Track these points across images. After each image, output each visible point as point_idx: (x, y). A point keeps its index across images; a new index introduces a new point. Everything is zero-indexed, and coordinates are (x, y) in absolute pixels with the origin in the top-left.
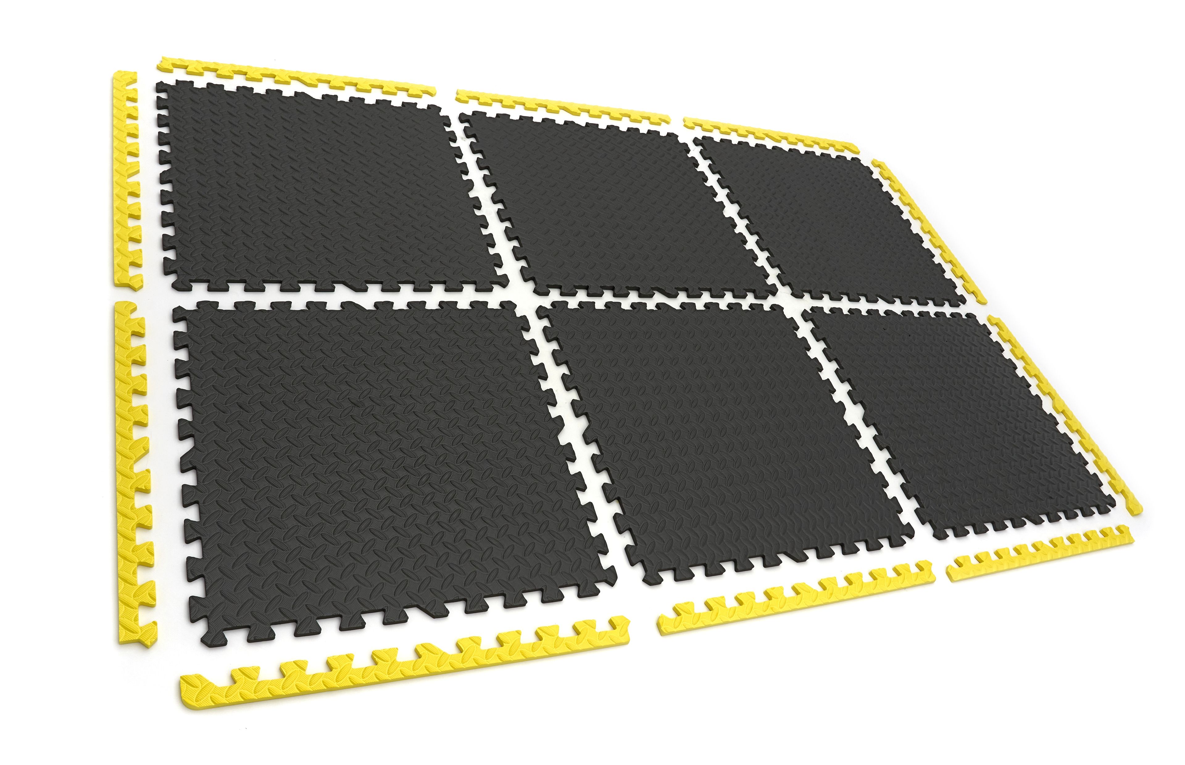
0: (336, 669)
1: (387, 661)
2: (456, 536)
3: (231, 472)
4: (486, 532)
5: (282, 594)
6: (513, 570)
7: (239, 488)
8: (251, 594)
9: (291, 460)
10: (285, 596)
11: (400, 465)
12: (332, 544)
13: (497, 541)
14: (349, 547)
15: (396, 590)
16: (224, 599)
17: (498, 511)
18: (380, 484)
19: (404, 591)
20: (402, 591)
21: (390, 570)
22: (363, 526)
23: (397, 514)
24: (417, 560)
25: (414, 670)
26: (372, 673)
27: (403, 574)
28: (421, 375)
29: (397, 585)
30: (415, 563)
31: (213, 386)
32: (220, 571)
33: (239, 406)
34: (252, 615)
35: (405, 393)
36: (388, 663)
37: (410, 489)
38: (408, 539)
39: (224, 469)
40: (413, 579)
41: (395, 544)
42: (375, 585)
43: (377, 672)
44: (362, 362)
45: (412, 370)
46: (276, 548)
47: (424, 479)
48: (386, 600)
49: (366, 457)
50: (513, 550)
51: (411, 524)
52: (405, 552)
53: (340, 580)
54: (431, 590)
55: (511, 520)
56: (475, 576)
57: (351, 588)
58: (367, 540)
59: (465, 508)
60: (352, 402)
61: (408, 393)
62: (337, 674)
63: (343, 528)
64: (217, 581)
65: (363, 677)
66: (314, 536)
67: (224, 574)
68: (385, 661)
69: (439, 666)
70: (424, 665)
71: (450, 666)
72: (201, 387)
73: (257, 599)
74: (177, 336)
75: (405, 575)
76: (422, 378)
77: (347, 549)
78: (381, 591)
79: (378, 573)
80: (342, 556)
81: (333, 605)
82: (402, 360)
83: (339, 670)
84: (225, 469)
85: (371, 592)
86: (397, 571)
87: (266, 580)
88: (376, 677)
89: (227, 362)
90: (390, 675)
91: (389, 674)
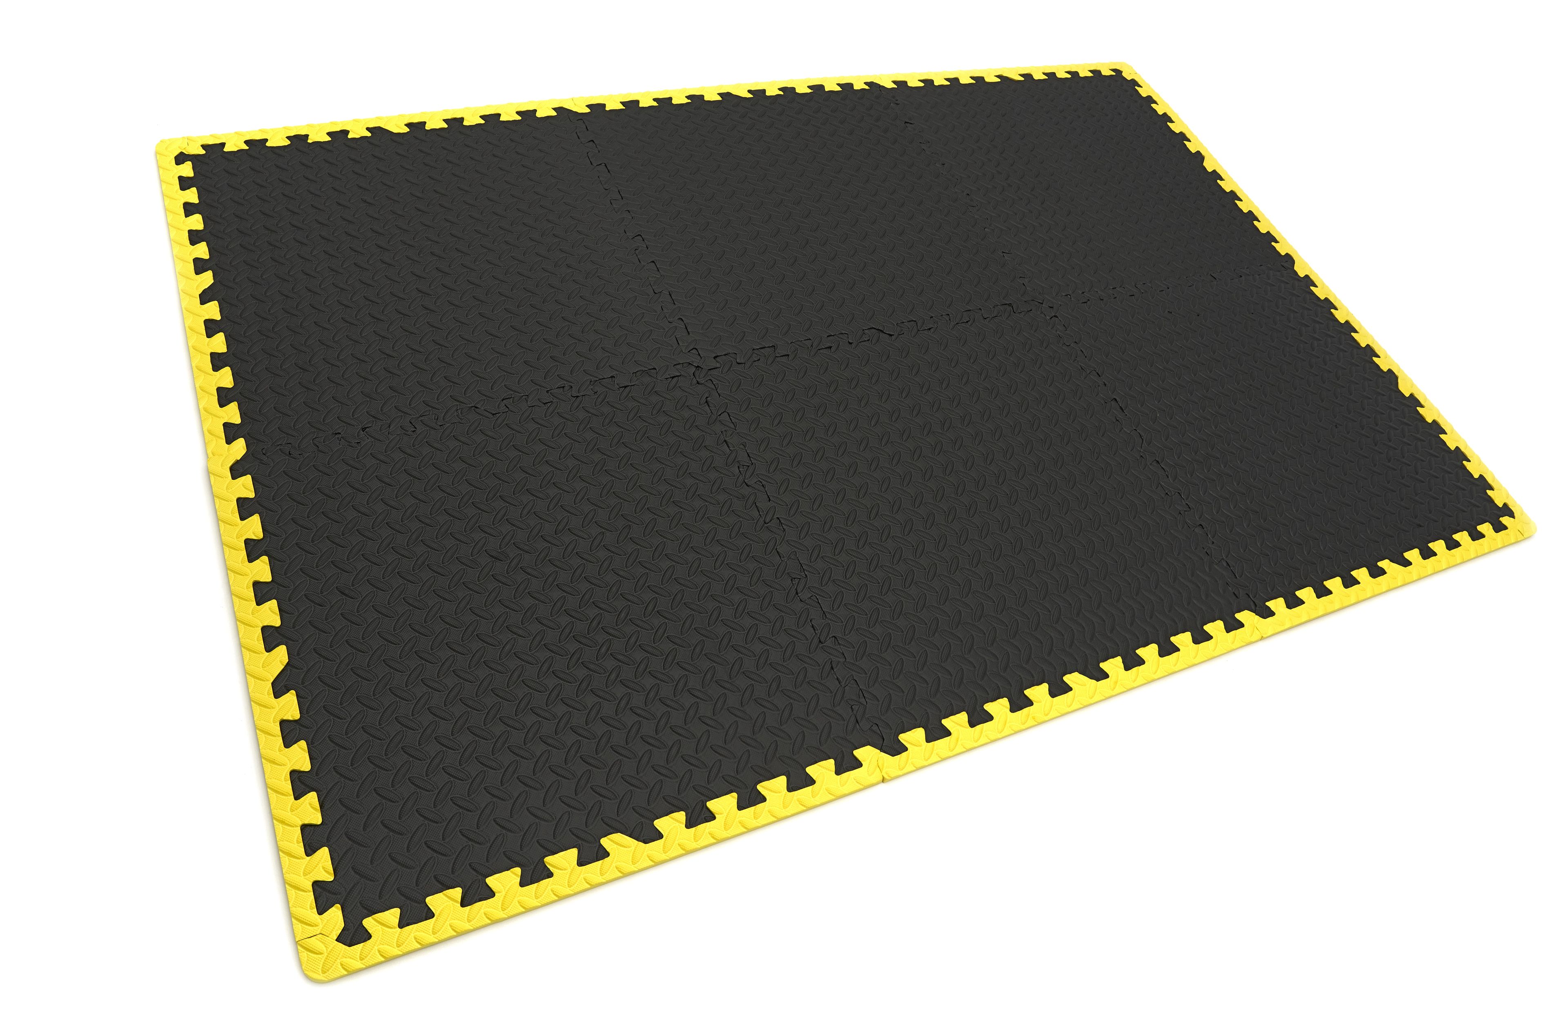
0: (499, 892)
1: (565, 869)
2: (658, 723)
3: (343, 690)
4: (697, 711)
5: (435, 855)
6: (741, 758)
7: (356, 712)
8: (394, 863)
9: (421, 658)
10: (440, 856)
11: (568, 636)
12: (493, 769)
13: (714, 720)
14: (516, 768)
15: (587, 819)
16: (359, 877)
17: (709, 676)
18: (544, 668)
19: (598, 818)
20: (596, 818)
21: (576, 791)
22: (530, 735)
23: (574, 708)
24: (610, 769)
25: (602, 874)
26: (548, 889)
27: (594, 793)
28: (579, 497)
29: (587, 811)
30: (608, 774)
31: (301, 569)
32: (348, 838)
33: (340, 592)
34: (400, 893)
35: (560, 527)
36: (566, 871)
37: (586, 668)
38: (594, 741)
39: (332, 688)
40: (608, 798)
41: (577, 752)
42: (558, 817)
43: (554, 886)
44: (497, 493)
45: (566, 491)
46: (418, 790)
47: (604, 650)
48: (575, 835)
49: (520, 632)
50: (737, 729)
51: (594, 719)
52: (592, 761)
53: (511, 820)
54: (634, 809)
55: (727, 686)
56: (691, 777)
57: (526, 828)
58: (538, 754)
59: (664, 681)
60: (491, 556)
61: (565, 527)
62: (502, 899)
63: (505, 743)
64: (345, 853)
65: (537, 898)
66: (467, 762)
67: (354, 841)
68: (562, 870)
69: (634, 863)
70: (614, 865)
71: (649, 861)
72: (285, 574)
73: (403, 868)
74: (242, 506)
75: (596, 795)
76: (581, 501)
77: (514, 772)
78: (567, 823)
79: (560, 799)
80: (509, 784)
81: (506, 856)
82: (551, 480)
83: (504, 893)
84: (334, 689)
85: (554, 828)
86: (585, 790)
87: (411, 839)
88: (554, 894)
89: (315, 530)
90: (572, 888)
91: (570, 886)
